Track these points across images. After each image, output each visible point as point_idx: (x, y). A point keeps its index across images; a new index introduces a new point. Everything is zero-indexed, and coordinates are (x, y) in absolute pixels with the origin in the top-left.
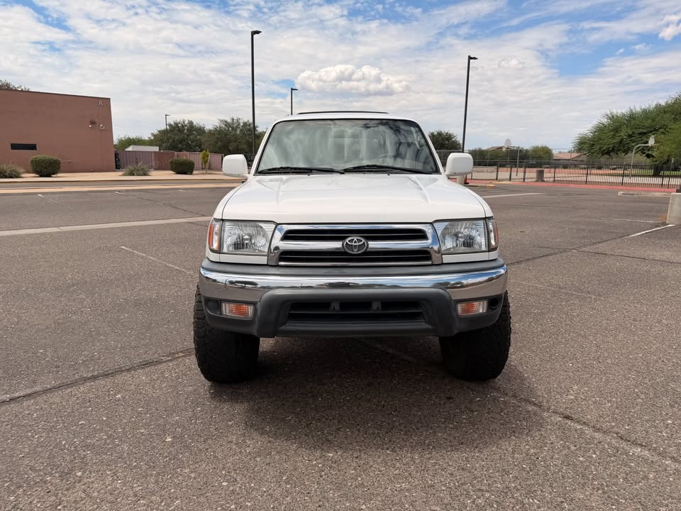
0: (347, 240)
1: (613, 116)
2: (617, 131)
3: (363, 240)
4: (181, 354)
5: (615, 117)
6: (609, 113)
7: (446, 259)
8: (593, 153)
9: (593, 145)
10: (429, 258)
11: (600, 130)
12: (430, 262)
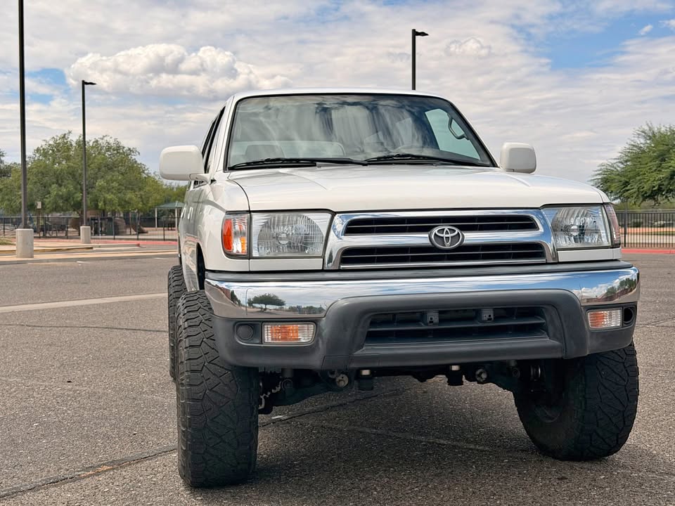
0: (435, 231)
1: (654, 135)
2: (664, 160)
3: (457, 231)
4: (105, 468)
5: (657, 135)
6: (646, 128)
7: (563, 256)
8: (628, 198)
9: (626, 183)
10: (542, 255)
11: (636, 157)
12: (543, 260)
